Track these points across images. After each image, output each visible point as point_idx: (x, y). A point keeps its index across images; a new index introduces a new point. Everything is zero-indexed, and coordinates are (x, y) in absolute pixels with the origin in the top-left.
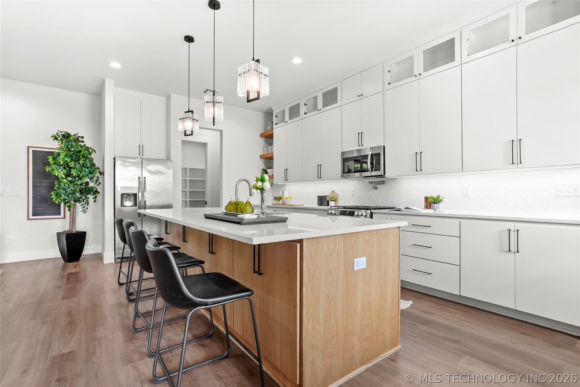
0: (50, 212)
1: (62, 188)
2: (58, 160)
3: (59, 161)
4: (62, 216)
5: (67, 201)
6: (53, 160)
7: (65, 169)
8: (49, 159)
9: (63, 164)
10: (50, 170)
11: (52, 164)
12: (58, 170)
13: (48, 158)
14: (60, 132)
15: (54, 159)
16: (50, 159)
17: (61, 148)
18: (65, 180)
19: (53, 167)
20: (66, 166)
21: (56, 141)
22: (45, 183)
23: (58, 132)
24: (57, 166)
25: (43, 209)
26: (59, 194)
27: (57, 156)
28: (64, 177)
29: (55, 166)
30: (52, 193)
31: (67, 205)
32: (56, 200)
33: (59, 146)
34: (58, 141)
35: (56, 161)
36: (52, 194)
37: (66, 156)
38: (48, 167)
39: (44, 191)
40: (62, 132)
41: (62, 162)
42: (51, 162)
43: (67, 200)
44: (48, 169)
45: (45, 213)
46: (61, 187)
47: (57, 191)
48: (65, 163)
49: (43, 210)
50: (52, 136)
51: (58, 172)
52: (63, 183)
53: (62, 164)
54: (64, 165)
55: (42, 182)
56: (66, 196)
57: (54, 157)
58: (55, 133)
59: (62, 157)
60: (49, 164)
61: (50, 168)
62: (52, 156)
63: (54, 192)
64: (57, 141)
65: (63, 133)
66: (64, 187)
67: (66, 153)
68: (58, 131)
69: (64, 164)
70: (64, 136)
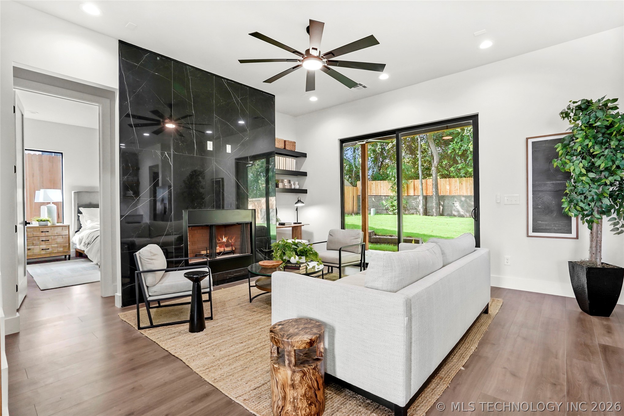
0: (556, 228)
1: (579, 191)
2: (572, 147)
3: (574, 148)
4: (574, 235)
5: (586, 213)
6: (562, 149)
7: (585, 159)
8: (556, 148)
9: (581, 153)
10: (558, 165)
11: (562, 155)
12: (573, 163)
13: (556, 146)
14: (574, 102)
15: (565, 146)
16: (559, 148)
17: (576, 126)
18: (584, 178)
19: (563, 159)
20: (586, 154)
21: (566, 119)
22: (549, 185)
23: (570, 103)
24: (570, 157)
25: (546, 223)
26: (574, 200)
27: (570, 142)
28: (584, 171)
29: (568, 157)
30: (563, 200)
31: (585, 219)
32: (570, 211)
33: (572, 126)
34: (570, 119)
35: (569, 150)
36: (563, 202)
37: (586, 137)
38: (556, 160)
39: (548, 198)
40: (577, 102)
41: (579, 149)
42: (560, 153)
43: (586, 210)
44: (556, 163)
45: (548, 229)
46: (578, 189)
47: (572, 197)
48: (585, 149)
49: (546, 225)
50: (562, 113)
51: (573, 165)
52: (581, 183)
53: (580, 151)
54: (583, 153)
55: (545, 185)
56: (585, 204)
57: (564, 144)
58: (564, 108)
59: (580, 141)
60: (556, 156)
61: (559, 161)
62: (562, 143)
63: (565, 197)
64: (568, 119)
65: (579, 103)
66: (583, 189)
67: (585, 133)
68: (570, 101)
69: (583, 151)
70: (579, 108)
